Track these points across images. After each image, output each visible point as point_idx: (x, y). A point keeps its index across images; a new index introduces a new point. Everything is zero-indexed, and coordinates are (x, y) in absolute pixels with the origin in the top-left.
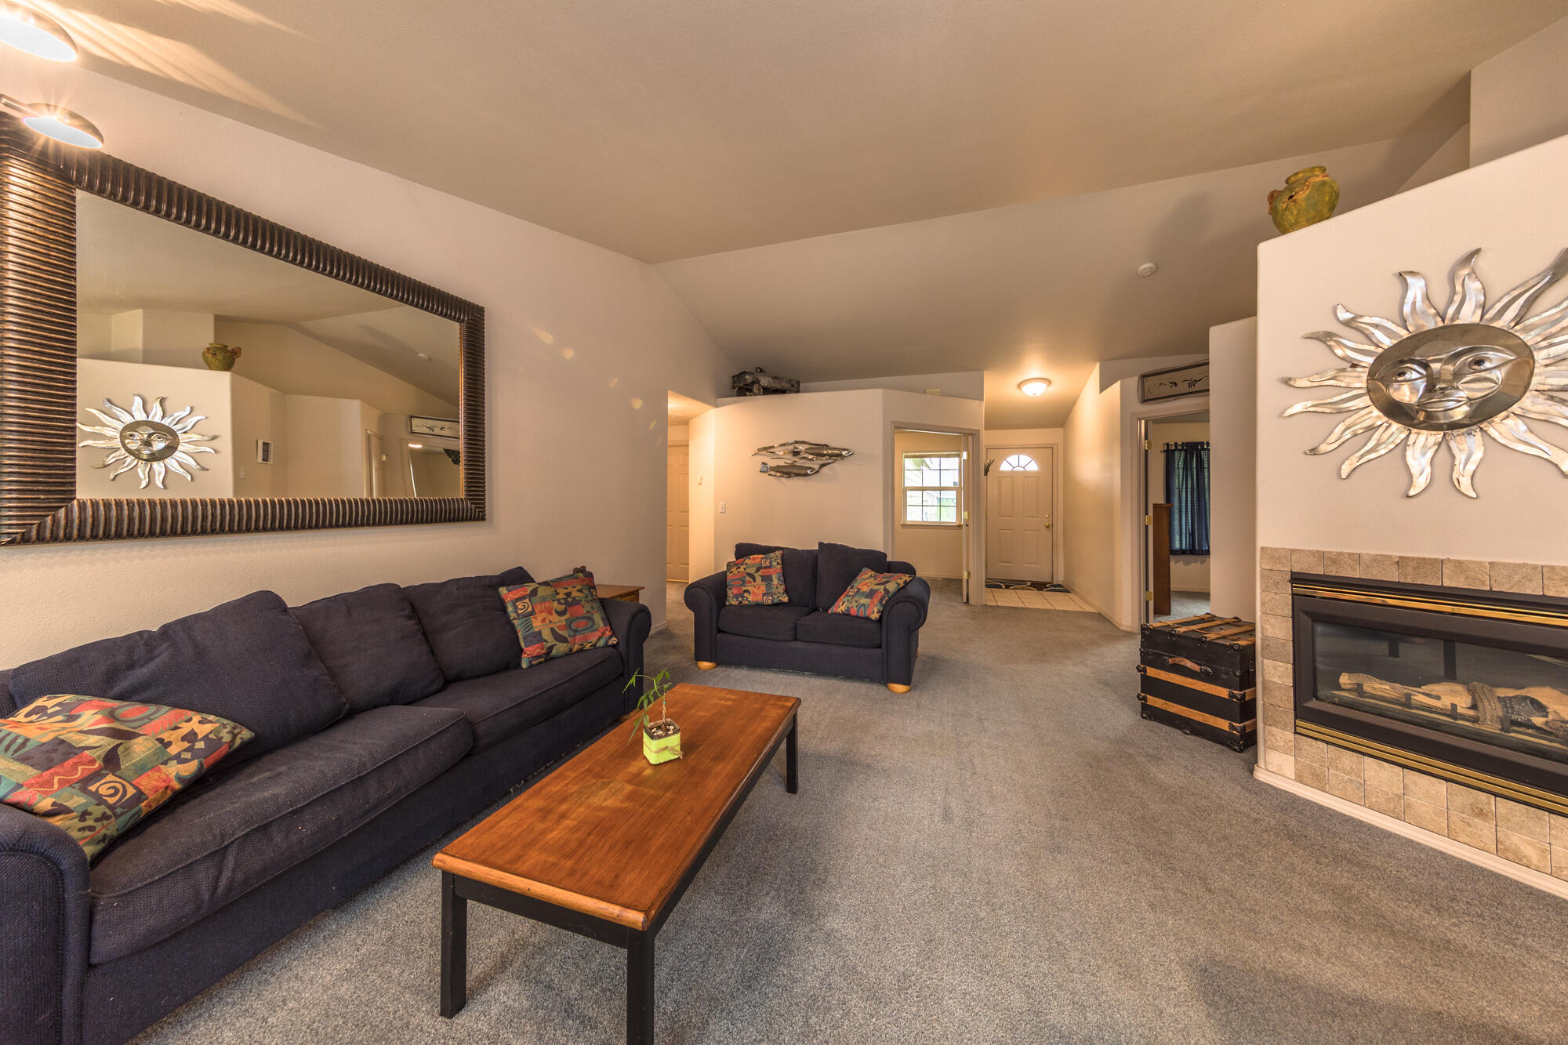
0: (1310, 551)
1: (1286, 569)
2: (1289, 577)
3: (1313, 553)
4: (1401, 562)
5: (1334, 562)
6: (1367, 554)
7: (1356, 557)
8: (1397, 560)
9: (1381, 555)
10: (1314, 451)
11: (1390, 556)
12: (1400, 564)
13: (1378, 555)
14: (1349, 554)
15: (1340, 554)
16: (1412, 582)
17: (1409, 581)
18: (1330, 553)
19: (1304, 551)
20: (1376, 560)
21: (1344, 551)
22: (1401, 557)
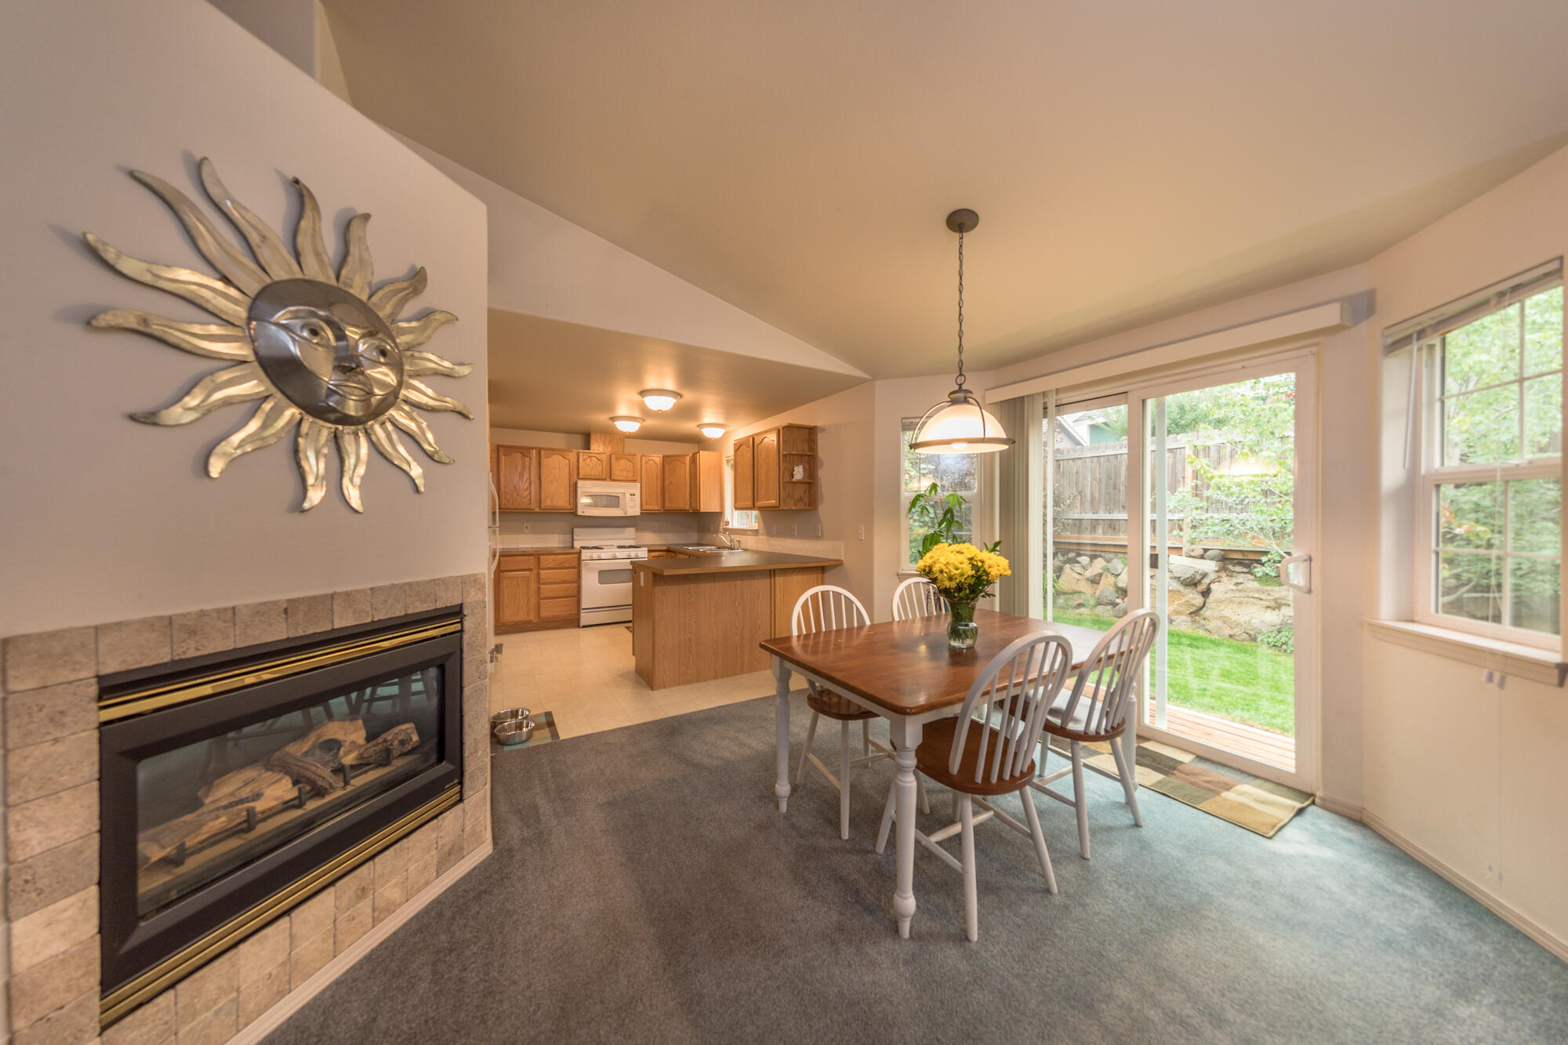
0: (143, 621)
1: (84, 674)
2: (93, 690)
3: (149, 624)
4: (289, 609)
5: (193, 633)
6: (246, 606)
7: (230, 614)
8: (284, 606)
9: (265, 603)
10: (148, 419)
11: (275, 603)
12: (289, 612)
13: (260, 604)
14: (219, 611)
15: (202, 614)
16: (303, 634)
17: (300, 633)
18: (184, 615)
19: (128, 624)
20: (258, 612)
21: (206, 607)
22: (289, 601)
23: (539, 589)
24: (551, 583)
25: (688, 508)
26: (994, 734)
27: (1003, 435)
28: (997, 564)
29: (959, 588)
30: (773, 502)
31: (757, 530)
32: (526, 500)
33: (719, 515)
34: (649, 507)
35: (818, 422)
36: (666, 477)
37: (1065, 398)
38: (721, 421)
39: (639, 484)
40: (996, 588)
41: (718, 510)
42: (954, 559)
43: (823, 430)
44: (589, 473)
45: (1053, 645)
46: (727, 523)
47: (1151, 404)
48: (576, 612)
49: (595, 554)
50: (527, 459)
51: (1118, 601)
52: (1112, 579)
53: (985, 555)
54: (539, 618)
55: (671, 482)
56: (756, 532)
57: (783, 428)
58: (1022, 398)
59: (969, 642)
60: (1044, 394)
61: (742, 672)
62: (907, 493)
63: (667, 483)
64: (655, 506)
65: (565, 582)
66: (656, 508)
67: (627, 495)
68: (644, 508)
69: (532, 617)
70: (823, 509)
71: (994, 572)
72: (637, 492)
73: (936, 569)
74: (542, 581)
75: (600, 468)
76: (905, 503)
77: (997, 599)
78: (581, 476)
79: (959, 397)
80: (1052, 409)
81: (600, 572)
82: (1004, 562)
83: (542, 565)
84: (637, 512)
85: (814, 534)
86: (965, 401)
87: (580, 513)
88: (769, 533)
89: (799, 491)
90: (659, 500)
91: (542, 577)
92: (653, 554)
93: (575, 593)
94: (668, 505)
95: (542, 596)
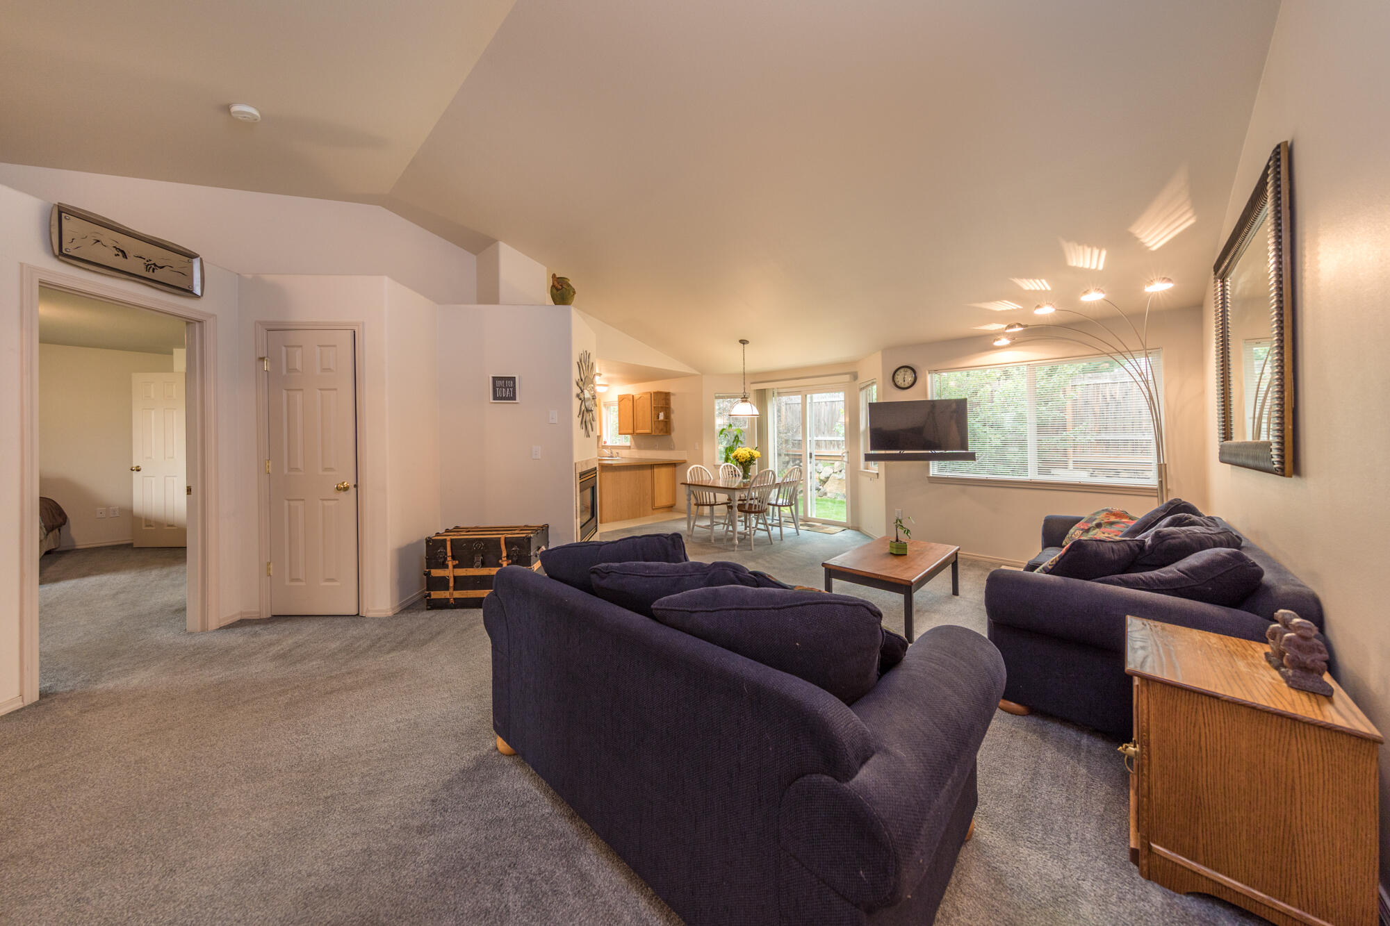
26: (755, 505)
27: (758, 414)
28: (757, 454)
29: (746, 462)
30: (648, 431)
31: (630, 447)
35: (671, 391)
37: (781, 391)
38: (606, 383)
40: (756, 462)
42: (744, 452)
43: (674, 394)
45: (771, 473)
46: (605, 442)
47: (808, 396)
51: (821, 487)
52: (817, 475)
53: (753, 451)
56: (629, 447)
57: (654, 393)
58: (765, 389)
59: (748, 480)
60: (773, 389)
61: (640, 517)
62: (718, 428)
70: (673, 435)
71: (756, 456)
73: (739, 455)
76: (717, 433)
77: (757, 466)
79: (745, 399)
80: (776, 394)
82: (759, 453)
85: (670, 447)
86: (746, 401)
88: (639, 447)
89: (661, 426)
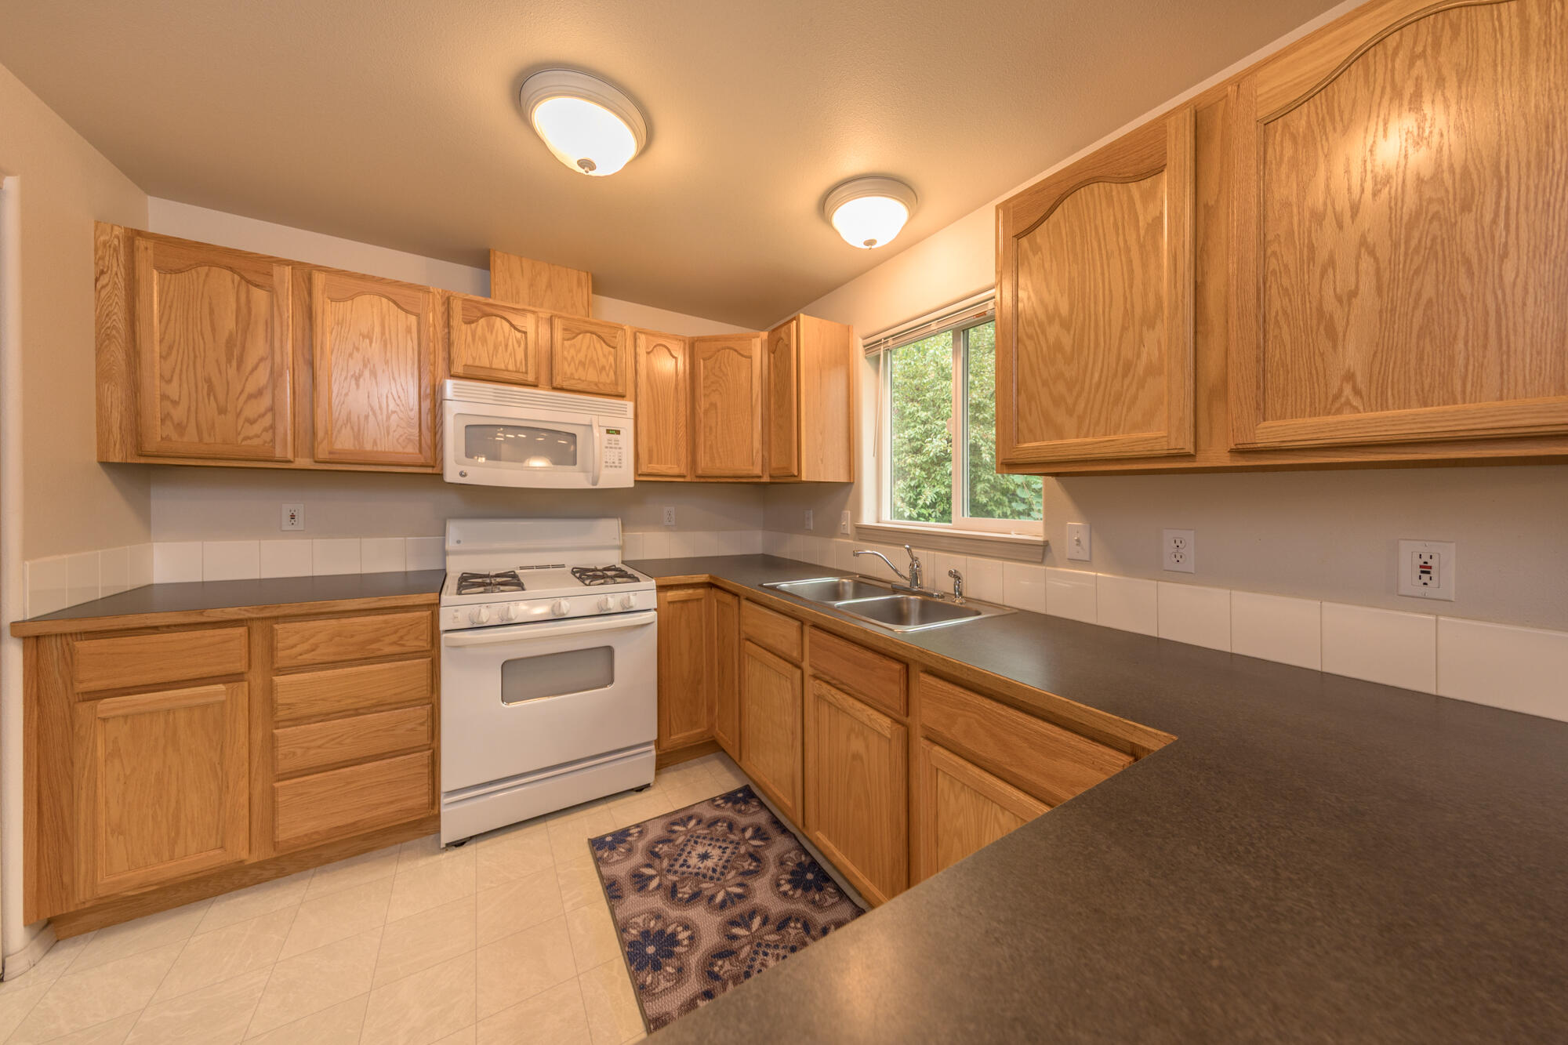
23: (272, 741)
24: (326, 716)
25: (757, 471)
32: (257, 428)
33: (843, 490)
34: (656, 468)
36: (701, 391)
39: (630, 405)
41: (843, 478)
44: (485, 363)
48: (425, 800)
49: (488, 606)
50: (260, 296)
54: (275, 845)
55: (714, 406)
63: (703, 404)
64: (672, 466)
65: (378, 706)
66: (675, 470)
67: (598, 433)
68: (644, 469)
69: (240, 851)
72: (627, 426)
74: (282, 714)
75: (520, 355)
78: (458, 369)
81: (508, 666)
83: (283, 656)
84: (623, 477)
87: (451, 475)
90: (683, 452)
91: (281, 698)
92: (672, 595)
93: (423, 738)
94: (705, 464)
95: (284, 765)
